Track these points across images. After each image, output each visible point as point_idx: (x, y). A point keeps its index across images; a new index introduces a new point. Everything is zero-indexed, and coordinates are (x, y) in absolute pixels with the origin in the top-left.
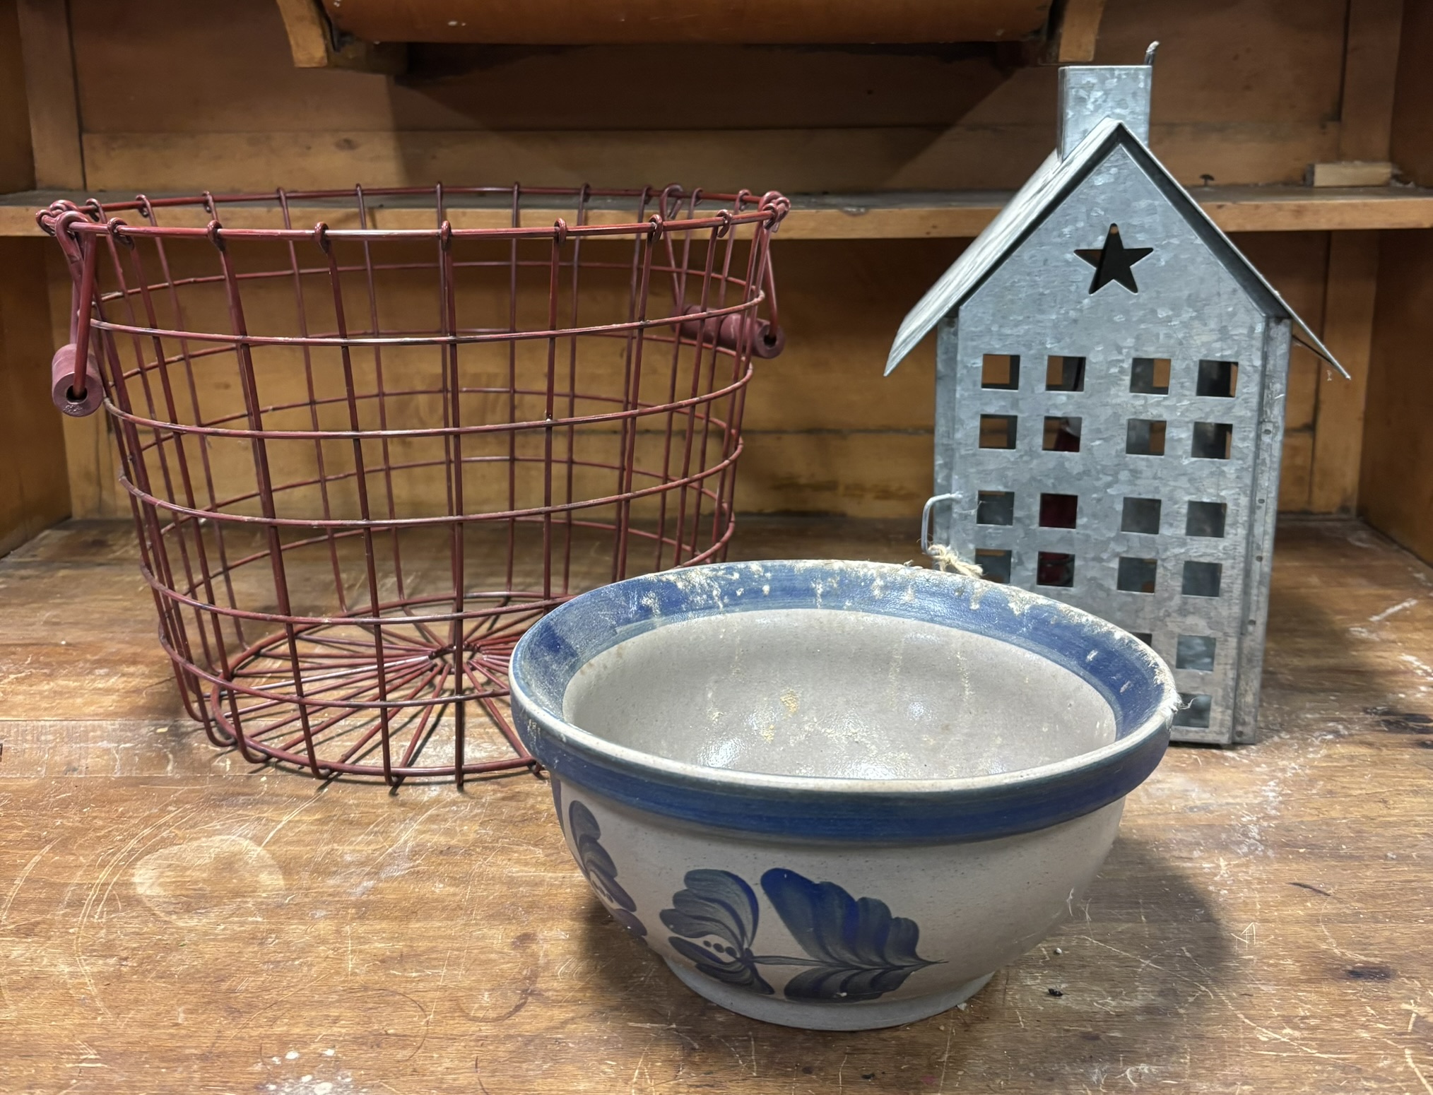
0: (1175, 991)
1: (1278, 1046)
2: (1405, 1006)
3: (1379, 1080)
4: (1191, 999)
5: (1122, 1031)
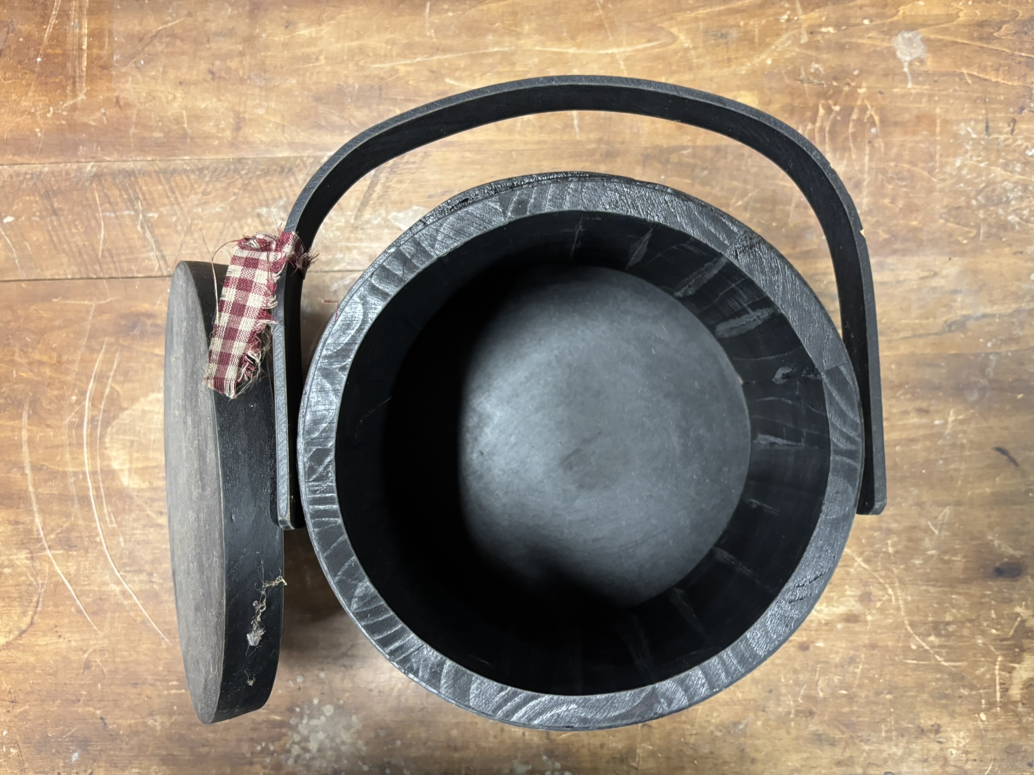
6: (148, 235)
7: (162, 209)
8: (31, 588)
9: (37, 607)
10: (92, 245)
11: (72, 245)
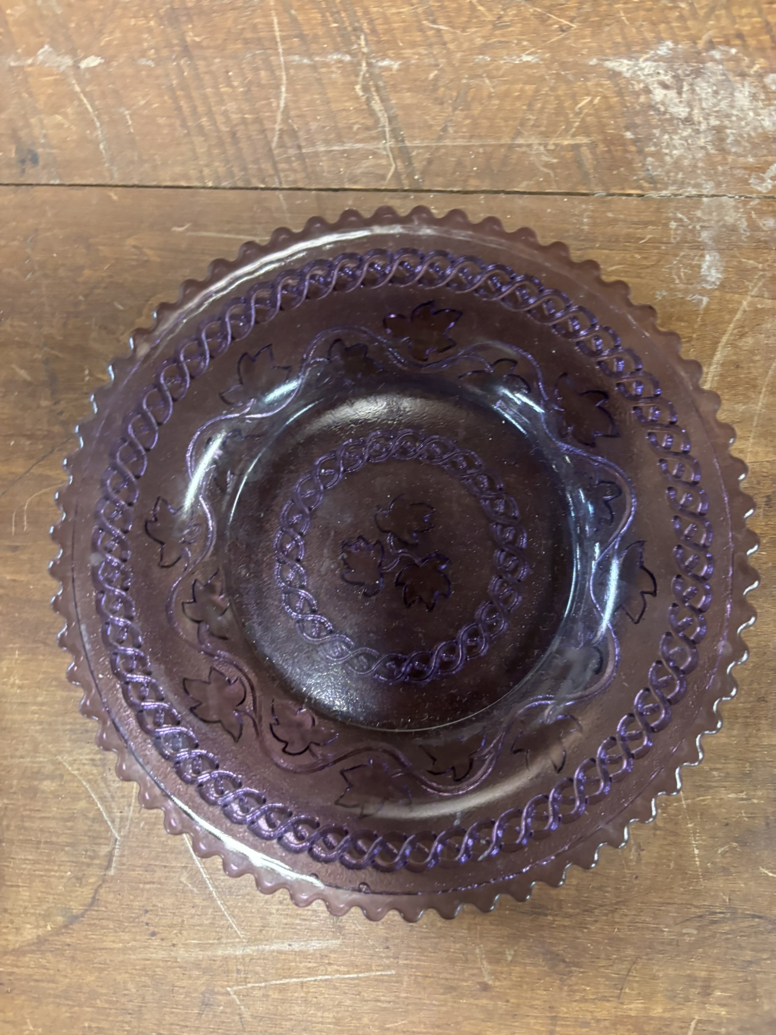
6: (377, 105)
7: (408, 52)
8: (96, 826)
9: (108, 867)
10: (258, 120)
11: (220, 119)
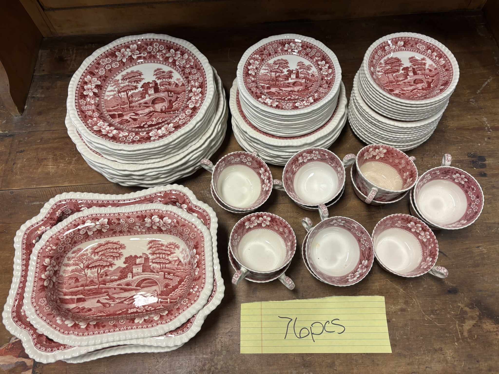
0: (407, 301)
1: (429, 322)
2: (459, 304)
3: (450, 333)
4: (411, 305)
5: (395, 318)
